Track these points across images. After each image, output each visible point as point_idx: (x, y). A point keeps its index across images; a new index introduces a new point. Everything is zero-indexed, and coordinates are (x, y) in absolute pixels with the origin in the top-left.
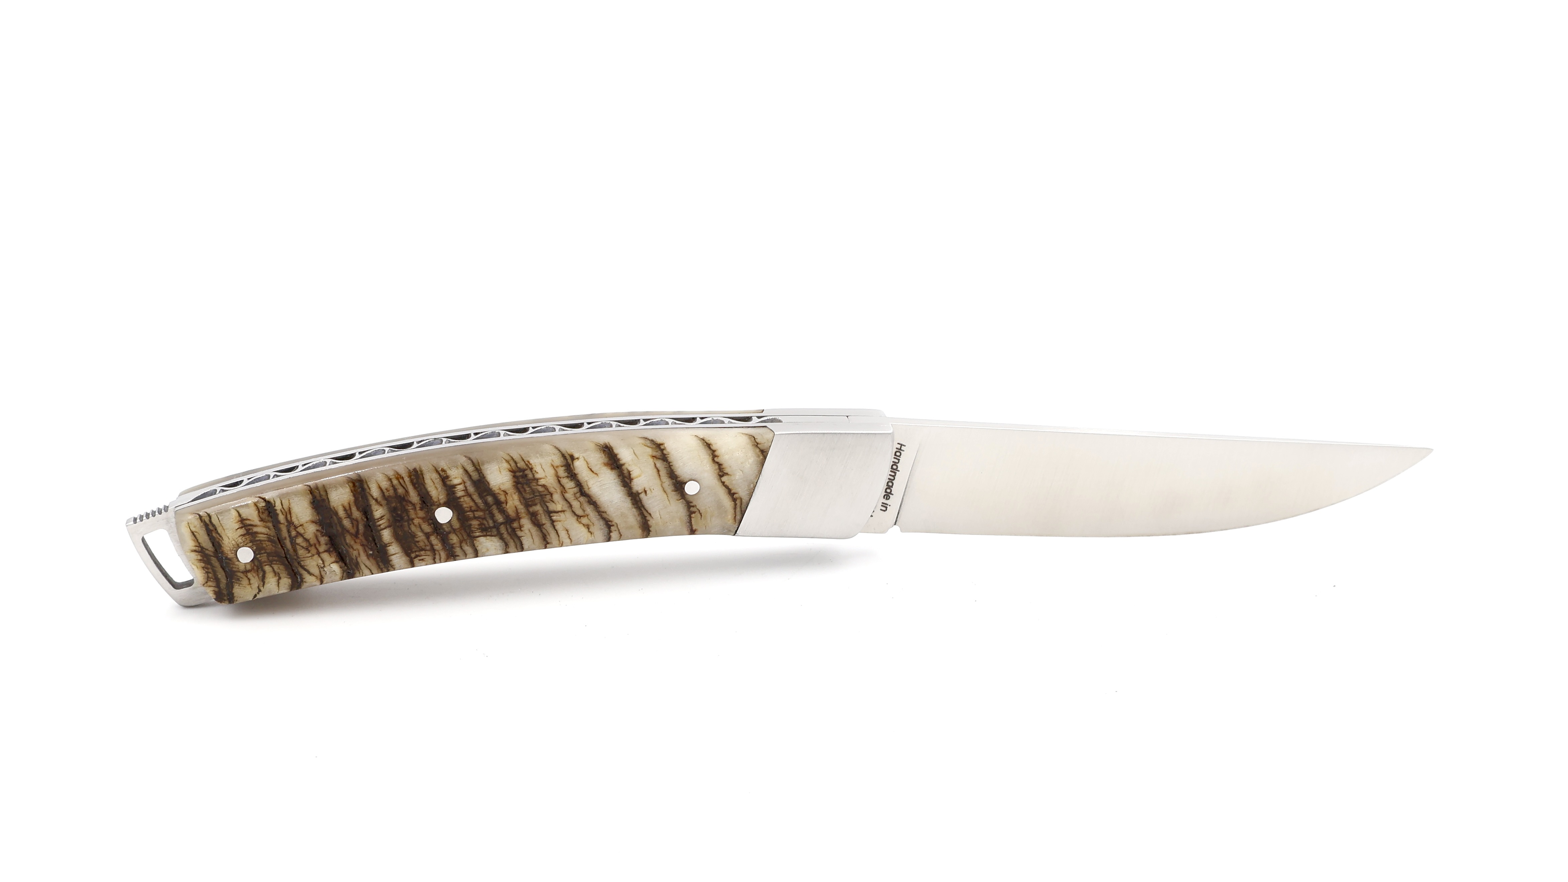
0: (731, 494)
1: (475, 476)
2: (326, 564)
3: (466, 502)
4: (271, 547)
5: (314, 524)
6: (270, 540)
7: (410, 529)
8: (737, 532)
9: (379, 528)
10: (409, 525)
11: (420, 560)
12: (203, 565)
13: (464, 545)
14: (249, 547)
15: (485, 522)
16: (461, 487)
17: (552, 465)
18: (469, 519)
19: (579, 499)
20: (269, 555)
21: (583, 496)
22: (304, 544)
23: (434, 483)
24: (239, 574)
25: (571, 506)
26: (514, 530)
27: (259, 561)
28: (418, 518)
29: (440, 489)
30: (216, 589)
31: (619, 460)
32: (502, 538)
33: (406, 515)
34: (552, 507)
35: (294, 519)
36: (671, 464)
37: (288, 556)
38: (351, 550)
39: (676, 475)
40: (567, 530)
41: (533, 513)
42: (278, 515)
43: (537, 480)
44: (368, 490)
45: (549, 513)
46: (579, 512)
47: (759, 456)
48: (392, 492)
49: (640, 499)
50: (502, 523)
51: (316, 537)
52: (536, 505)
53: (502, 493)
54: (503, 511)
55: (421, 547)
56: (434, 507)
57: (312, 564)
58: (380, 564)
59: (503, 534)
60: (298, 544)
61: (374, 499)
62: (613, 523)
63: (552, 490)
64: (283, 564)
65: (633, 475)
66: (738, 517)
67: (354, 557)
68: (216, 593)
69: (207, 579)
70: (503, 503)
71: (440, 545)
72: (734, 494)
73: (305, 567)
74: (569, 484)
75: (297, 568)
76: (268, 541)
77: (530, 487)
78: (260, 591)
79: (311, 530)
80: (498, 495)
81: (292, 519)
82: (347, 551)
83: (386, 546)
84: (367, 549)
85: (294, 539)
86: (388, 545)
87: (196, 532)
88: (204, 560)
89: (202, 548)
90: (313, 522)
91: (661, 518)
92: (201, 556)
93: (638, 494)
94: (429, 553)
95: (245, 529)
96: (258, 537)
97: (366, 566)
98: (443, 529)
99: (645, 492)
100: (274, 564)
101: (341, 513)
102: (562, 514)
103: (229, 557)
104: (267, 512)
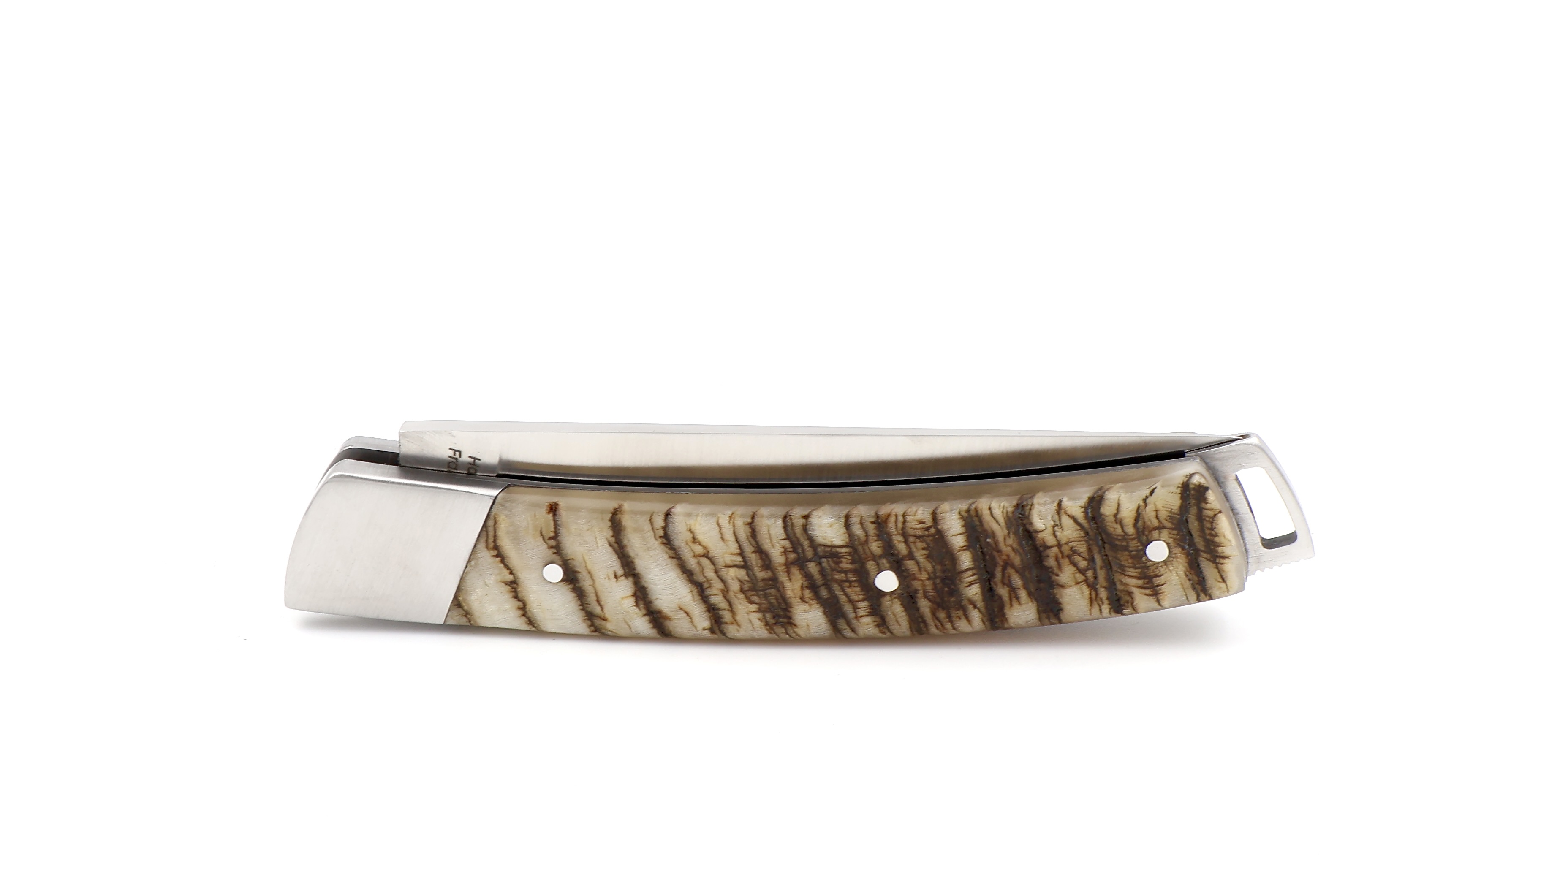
0: (500, 556)
1: (842, 624)
2: (1050, 530)
3: (855, 593)
4: (1122, 559)
5: (1060, 584)
6: (1122, 569)
7: (933, 567)
8: (492, 501)
9: (974, 571)
10: (934, 572)
11: (923, 523)
12: (1217, 539)
13: (863, 538)
14: (1151, 561)
15: (833, 565)
16: (861, 612)
17: (739, 625)
18: (855, 572)
19: (705, 579)
20: (1126, 548)
21: (699, 583)
22: (1077, 558)
23: (897, 621)
24: (1168, 525)
25: (716, 572)
26: (795, 551)
27: (1140, 541)
28: (921, 580)
29: (890, 613)
30: (1203, 505)
31: (651, 622)
32: (811, 540)
33: (937, 585)
34: (742, 573)
35: (1086, 591)
36: (581, 607)
37: (1100, 543)
38: (1015, 546)
39: (575, 593)
40: (723, 539)
41: (768, 570)
42: (1108, 599)
43: (759, 610)
44: (985, 619)
45: (745, 565)
46: (705, 561)
47: (465, 600)
48: (954, 613)
49: (624, 569)
50: (810, 561)
51: (1059, 566)
52: (763, 580)
53: (808, 600)
54: (808, 576)
55: (921, 542)
56: (900, 592)
57: (1069, 532)
58: (978, 523)
59: (810, 547)
60: (1086, 559)
61: (978, 609)
62: (660, 540)
63: (741, 596)
64: (1109, 535)
65: (631, 601)
66: (491, 523)
67: (1012, 536)
68: (1205, 500)
69: (1213, 520)
70: (807, 587)
71: (895, 542)
72: (497, 556)
73: (1079, 528)
74: (717, 599)
75: (1091, 528)
76: (1126, 567)
77: (771, 603)
78: (1145, 500)
79: (1067, 575)
80: (813, 598)
81: (1088, 592)
82: (1021, 545)
83: (967, 548)
84: (994, 546)
85: (1089, 567)
86: (964, 548)
87: (1219, 582)
88: (1214, 546)
89: (1214, 562)
90: (1062, 586)
91: (596, 538)
92: (1217, 552)
93: (626, 575)
94: (911, 532)
95: (1153, 584)
96: (1136, 572)
97: (997, 522)
98: (889, 562)
99: (616, 577)
100: (1120, 535)
101: (1023, 594)
102: (729, 563)
103: (1180, 549)
104: (1122, 602)
